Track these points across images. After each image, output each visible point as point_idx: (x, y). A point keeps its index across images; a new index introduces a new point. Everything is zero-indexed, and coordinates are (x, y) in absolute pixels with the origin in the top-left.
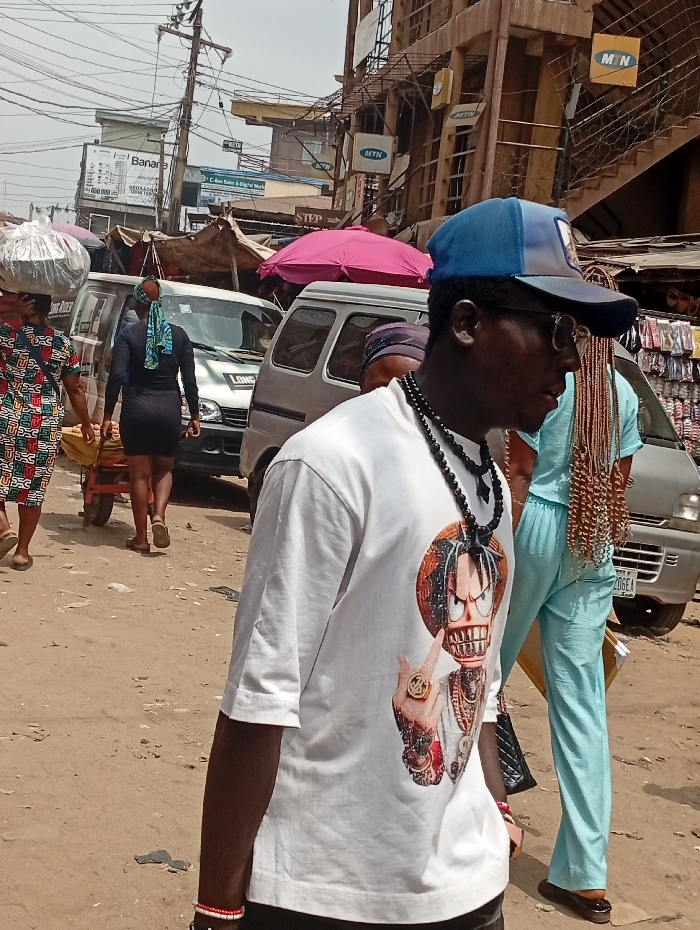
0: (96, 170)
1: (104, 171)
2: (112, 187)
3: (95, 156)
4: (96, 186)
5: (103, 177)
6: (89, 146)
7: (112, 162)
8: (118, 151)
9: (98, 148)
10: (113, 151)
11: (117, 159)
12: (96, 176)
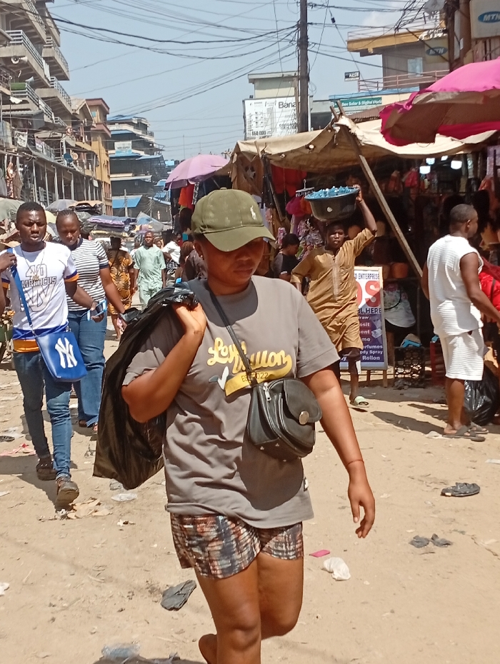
0: (253, 118)
1: (259, 118)
2: (267, 129)
3: (251, 107)
4: (255, 130)
5: (260, 122)
6: (246, 102)
7: (264, 110)
8: (268, 101)
9: (253, 102)
10: (264, 101)
11: (267, 107)
12: (254, 124)
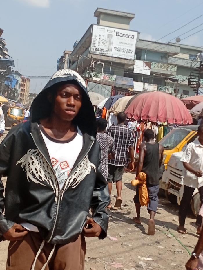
0: (97, 38)
1: (101, 39)
2: (105, 48)
3: (97, 31)
5: (101, 42)
6: (94, 26)
7: (106, 34)
8: (109, 29)
9: (99, 27)
10: (106, 28)
12: (97, 42)
